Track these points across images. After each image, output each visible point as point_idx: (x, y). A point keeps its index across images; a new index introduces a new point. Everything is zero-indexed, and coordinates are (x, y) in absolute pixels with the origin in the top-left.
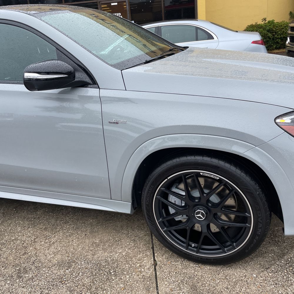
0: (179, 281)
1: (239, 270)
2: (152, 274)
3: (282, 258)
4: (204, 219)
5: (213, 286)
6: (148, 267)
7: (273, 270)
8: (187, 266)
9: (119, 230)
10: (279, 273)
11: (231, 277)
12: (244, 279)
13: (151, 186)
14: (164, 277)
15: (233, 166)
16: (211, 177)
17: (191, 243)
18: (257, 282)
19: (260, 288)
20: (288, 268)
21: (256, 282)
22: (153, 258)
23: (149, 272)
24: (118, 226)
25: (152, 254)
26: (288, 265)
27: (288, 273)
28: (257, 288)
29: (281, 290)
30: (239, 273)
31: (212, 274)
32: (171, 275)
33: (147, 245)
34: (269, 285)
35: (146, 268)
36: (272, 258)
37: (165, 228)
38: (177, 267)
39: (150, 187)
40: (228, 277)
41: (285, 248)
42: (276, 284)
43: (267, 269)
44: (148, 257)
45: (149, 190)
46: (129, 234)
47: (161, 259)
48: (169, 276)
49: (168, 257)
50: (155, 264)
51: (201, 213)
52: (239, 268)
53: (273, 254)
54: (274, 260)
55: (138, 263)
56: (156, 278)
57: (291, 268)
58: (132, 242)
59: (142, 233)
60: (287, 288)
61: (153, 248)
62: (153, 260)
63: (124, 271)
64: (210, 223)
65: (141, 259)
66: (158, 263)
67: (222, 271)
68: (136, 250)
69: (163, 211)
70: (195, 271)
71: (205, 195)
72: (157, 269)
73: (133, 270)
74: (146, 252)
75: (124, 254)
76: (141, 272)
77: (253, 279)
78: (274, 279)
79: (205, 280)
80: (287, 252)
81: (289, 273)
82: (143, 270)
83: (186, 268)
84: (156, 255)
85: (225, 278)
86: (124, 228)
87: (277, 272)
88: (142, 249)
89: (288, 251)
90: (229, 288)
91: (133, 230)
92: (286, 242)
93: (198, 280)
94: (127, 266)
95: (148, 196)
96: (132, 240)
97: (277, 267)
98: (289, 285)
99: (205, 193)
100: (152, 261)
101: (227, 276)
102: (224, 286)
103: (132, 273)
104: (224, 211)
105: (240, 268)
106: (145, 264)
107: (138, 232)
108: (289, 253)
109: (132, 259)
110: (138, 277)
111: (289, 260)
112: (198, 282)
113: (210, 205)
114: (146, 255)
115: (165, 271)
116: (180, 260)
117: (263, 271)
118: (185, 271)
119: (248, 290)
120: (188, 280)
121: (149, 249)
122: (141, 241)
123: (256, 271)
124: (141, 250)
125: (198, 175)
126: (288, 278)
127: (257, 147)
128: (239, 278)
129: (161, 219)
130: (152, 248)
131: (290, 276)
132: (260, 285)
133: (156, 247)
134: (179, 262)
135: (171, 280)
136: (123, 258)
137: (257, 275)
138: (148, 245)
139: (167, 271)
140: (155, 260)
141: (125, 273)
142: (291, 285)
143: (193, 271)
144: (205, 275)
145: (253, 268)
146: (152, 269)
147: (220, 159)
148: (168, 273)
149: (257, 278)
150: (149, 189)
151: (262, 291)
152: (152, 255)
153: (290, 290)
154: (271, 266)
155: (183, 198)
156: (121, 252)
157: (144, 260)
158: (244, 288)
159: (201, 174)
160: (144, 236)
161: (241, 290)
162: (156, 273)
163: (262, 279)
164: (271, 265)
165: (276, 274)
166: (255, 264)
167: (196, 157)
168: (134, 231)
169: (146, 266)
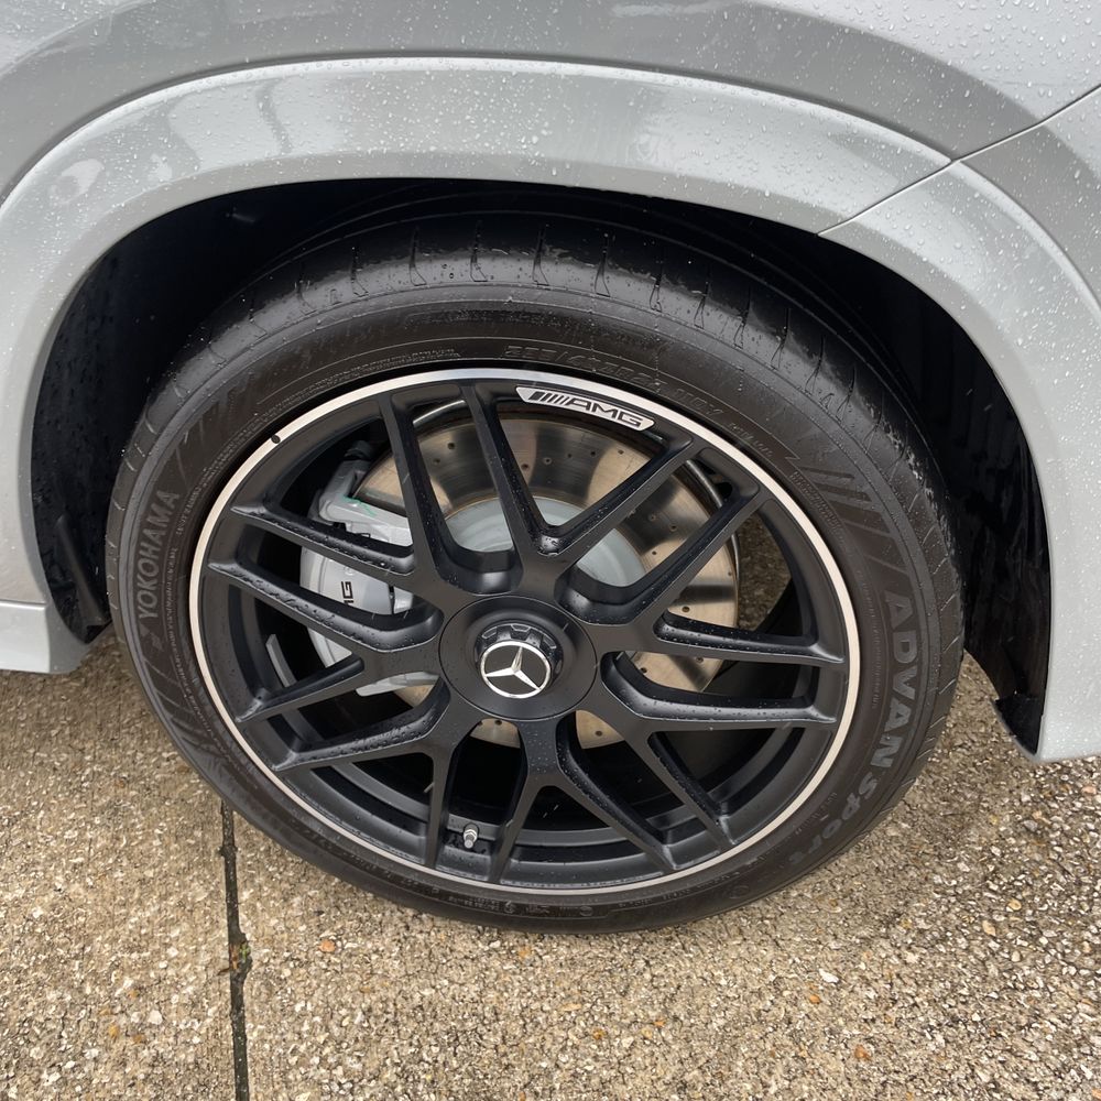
0: (389, 1075)
1: (736, 948)
2: (213, 1041)
3: (954, 844)
4: (538, 691)
5: (595, 1081)
6: (190, 990)
7: (922, 924)
8: (437, 952)
9: (23, 749)
10: (955, 942)
11: (698, 1001)
12: (775, 1010)
13: (160, 494)
14: (294, 1052)
15: (758, 329)
16: (598, 413)
17: (455, 821)
18: (849, 1020)
19: (867, 1058)
20: (999, 903)
21: (841, 1021)
22: (224, 922)
23: (197, 1026)
24: (16, 722)
25: (223, 892)
26: (995, 888)
27: (1005, 943)
28: (852, 1061)
29: (984, 1060)
30: (738, 970)
31: (586, 996)
32: (336, 1030)
33: (191, 836)
34: (914, 1036)
35: (175, 998)
36: (902, 846)
37: (293, 756)
38: (372, 974)
39: (154, 499)
40: (678, 1009)
41: (961, 779)
42: (955, 1020)
43: (889, 922)
44: (197, 915)
45: (145, 525)
46: (83, 769)
47: (273, 922)
48: (321, 1039)
49: (320, 901)
50: (238, 969)
51: (518, 657)
52: (734, 937)
53: (904, 825)
54: (918, 861)
55: (129, 971)
56: (241, 1070)
57: (1014, 905)
58: (97, 821)
59: (165, 755)
60: (1018, 1041)
61: (228, 851)
62: (224, 933)
63: (28, 1042)
64: (573, 715)
65: (150, 938)
66: (259, 953)
67: (641, 964)
68: (118, 874)
69: (270, 647)
70: (486, 986)
71: (549, 542)
72: (247, 999)
73: (93, 1025)
74: (184, 886)
75: (38, 912)
76: (139, 1034)
77: (819, 1002)
78: (938, 987)
79: (548, 1045)
80: (977, 805)
81: (1010, 935)
82: (155, 1017)
83: (431, 966)
84: (245, 896)
85: (666, 1011)
86: (54, 732)
87: (944, 939)
88: (161, 862)
89: (980, 799)
90: (694, 1087)
91: (112, 744)
92: (960, 742)
93: (502, 1049)
94: (52, 996)
95: (146, 566)
96: (102, 810)
97: (938, 902)
98: (1024, 1021)
99: (553, 531)
100: (220, 940)
101: (672, 999)
102: (659, 1070)
103: (85, 1045)
104: (670, 638)
105: (741, 932)
106: (171, 972)
107: (140, 755)
108: (988, 809)
109: (90, 942)
110: (118, 1076)
111: (996, 851)
112: (507, 1068)
113: (580, 601)
114: (181, 904)
115: (298, 1008)
116: (393, 916)
117: (867, 941)
118: (427, 992)
119: (806, 1088)
120: (441, 1059)
121: (205, 864)
122: (154, 810)
123: (833, 945)
124: (150, 874)
125: (503, 403)
126: (1010, 971)
127: (958, 168)
128: (744, 1008)
129: (258, 703)
130: (222, 852)
131: (1015, 957)
132: (868, 1040)
133: (251, 846)
134: (390, 930)
135: (339, 1071)
136: (30, 942)
137: (840, 967)
138: (198, 833)
139: (309, 1008)
140: (236, 938)
141: (35, 1052)
142: (1036, 1017)
143: (473, 990)
144: (546, 1008)
145: (811, 927)
146: (216, 1006)
147: (664, 279)
148: (318, 1019)
149: (844, 993)
150: (145, 517)
151: (884, 1084)
152: (223, 905)
153: (1034, 1057)
154: (906, 904)
155: (396, 568)
156: (17, 903)
157: (167, 946)
158: (779, 1071)
159: (525, 394)
160: (176, 777)
161: (766, 1086)
162: (240, 1034)
163: (872, 995)
164: (908, 894)
165: (943, 950)
166: (821, 899)
167: (484, 263)
168: (117, 746)
169: (176, 986)
